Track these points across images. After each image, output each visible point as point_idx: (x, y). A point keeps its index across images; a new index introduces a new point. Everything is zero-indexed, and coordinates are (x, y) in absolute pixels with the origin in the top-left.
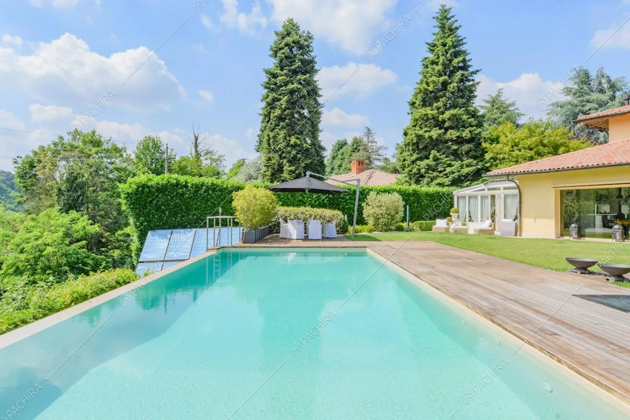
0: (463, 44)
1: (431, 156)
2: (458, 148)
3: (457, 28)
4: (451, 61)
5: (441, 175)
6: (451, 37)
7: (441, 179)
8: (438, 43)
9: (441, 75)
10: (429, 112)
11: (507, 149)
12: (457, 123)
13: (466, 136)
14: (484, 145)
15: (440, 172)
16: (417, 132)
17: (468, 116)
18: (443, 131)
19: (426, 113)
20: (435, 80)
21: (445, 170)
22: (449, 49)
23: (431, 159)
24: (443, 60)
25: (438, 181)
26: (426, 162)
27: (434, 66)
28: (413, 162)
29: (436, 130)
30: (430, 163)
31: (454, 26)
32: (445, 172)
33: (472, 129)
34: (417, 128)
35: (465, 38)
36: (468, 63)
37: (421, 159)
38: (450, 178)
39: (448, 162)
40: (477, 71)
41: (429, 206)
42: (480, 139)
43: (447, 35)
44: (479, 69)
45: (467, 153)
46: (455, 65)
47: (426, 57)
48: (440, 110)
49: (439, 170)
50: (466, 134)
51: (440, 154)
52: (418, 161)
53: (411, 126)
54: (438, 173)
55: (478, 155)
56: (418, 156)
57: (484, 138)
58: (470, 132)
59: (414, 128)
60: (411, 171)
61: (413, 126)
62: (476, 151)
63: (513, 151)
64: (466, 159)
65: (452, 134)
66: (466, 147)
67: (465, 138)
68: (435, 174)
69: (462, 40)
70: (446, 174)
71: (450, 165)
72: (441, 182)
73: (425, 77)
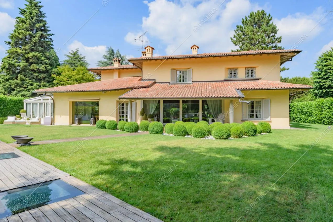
0: (44, 17)
1: (19, 78)
2: (38, 75)
3: (40, 7)
4: (35, 24)
5: (25, 90)
6: (35, 10)
7: (25, 92)
8: (28, 11)
9: (28, 31)
10: (19, 51)
11: (65, 79)
12: (38, 61)
13: (42, 69)
14: (53, 75)
15: (25, 88)
16: (10, 62)
17: (45, 58)
18: (27, 64)
19: (16, 51)
20: (23, 32)
21: (28, 87)
22: (34, 17)
23: (19, 80)
24: (29, 22)
25: (23, 93)
26: (16, 81)
27: (23, 24)
28: (7, 80)
29: (23, 63)
30: (18, 82)
31: (38, 5)
32: (27, 88)
33: (47, 66)
34: (11, 59)
35: (45, 14)
36: (48, 29)
37: (12, 79)
38: (30, 92)
39: (31, 83)
40: (52, 34)
41: (13, 108)
42: (51, 72)
43: (33, 8)
44: (53, 34)
45: (44, 78)
46: (37, 27)
47: (19, 16)
48: (27, 51)
49: (24, 87)
50: (42, 68)
51: (25, 77)
52: (10, 80)
53: (7, 57)
54: (23, 89)
55: (50, 81)
56: (11, 77)
57: (54, 72)
58: (46, 67)
59: (8, 59)
60: (5, 86)
61: (8, 57)
62: (49, 78)
63: (68, 80)
64: (43, 82)
65: (34, 67)
66: (42, 75)
67: (42, 70)
68: (21, 89)
69: (43, 14)
70: (29, 90)
71: (32, 85)
72: (24, 94)
73: (17, 28)
